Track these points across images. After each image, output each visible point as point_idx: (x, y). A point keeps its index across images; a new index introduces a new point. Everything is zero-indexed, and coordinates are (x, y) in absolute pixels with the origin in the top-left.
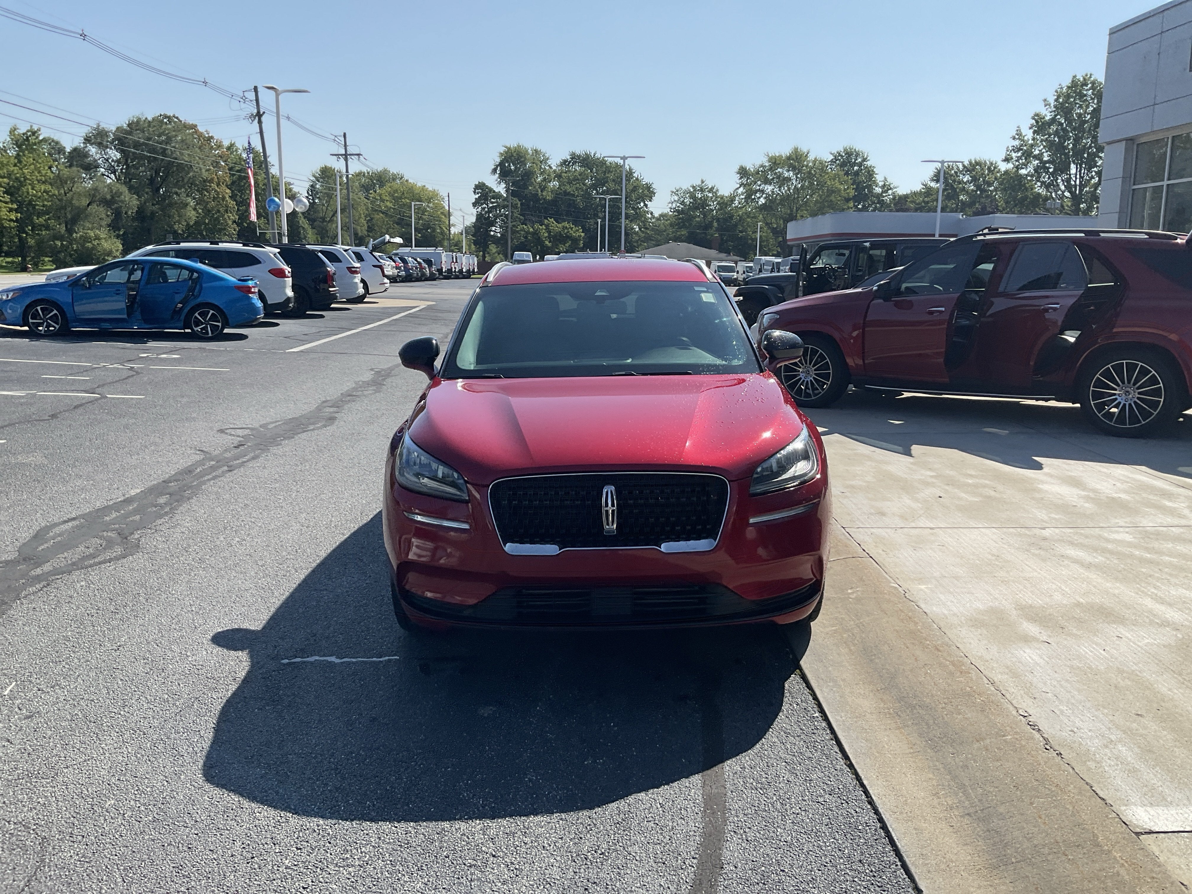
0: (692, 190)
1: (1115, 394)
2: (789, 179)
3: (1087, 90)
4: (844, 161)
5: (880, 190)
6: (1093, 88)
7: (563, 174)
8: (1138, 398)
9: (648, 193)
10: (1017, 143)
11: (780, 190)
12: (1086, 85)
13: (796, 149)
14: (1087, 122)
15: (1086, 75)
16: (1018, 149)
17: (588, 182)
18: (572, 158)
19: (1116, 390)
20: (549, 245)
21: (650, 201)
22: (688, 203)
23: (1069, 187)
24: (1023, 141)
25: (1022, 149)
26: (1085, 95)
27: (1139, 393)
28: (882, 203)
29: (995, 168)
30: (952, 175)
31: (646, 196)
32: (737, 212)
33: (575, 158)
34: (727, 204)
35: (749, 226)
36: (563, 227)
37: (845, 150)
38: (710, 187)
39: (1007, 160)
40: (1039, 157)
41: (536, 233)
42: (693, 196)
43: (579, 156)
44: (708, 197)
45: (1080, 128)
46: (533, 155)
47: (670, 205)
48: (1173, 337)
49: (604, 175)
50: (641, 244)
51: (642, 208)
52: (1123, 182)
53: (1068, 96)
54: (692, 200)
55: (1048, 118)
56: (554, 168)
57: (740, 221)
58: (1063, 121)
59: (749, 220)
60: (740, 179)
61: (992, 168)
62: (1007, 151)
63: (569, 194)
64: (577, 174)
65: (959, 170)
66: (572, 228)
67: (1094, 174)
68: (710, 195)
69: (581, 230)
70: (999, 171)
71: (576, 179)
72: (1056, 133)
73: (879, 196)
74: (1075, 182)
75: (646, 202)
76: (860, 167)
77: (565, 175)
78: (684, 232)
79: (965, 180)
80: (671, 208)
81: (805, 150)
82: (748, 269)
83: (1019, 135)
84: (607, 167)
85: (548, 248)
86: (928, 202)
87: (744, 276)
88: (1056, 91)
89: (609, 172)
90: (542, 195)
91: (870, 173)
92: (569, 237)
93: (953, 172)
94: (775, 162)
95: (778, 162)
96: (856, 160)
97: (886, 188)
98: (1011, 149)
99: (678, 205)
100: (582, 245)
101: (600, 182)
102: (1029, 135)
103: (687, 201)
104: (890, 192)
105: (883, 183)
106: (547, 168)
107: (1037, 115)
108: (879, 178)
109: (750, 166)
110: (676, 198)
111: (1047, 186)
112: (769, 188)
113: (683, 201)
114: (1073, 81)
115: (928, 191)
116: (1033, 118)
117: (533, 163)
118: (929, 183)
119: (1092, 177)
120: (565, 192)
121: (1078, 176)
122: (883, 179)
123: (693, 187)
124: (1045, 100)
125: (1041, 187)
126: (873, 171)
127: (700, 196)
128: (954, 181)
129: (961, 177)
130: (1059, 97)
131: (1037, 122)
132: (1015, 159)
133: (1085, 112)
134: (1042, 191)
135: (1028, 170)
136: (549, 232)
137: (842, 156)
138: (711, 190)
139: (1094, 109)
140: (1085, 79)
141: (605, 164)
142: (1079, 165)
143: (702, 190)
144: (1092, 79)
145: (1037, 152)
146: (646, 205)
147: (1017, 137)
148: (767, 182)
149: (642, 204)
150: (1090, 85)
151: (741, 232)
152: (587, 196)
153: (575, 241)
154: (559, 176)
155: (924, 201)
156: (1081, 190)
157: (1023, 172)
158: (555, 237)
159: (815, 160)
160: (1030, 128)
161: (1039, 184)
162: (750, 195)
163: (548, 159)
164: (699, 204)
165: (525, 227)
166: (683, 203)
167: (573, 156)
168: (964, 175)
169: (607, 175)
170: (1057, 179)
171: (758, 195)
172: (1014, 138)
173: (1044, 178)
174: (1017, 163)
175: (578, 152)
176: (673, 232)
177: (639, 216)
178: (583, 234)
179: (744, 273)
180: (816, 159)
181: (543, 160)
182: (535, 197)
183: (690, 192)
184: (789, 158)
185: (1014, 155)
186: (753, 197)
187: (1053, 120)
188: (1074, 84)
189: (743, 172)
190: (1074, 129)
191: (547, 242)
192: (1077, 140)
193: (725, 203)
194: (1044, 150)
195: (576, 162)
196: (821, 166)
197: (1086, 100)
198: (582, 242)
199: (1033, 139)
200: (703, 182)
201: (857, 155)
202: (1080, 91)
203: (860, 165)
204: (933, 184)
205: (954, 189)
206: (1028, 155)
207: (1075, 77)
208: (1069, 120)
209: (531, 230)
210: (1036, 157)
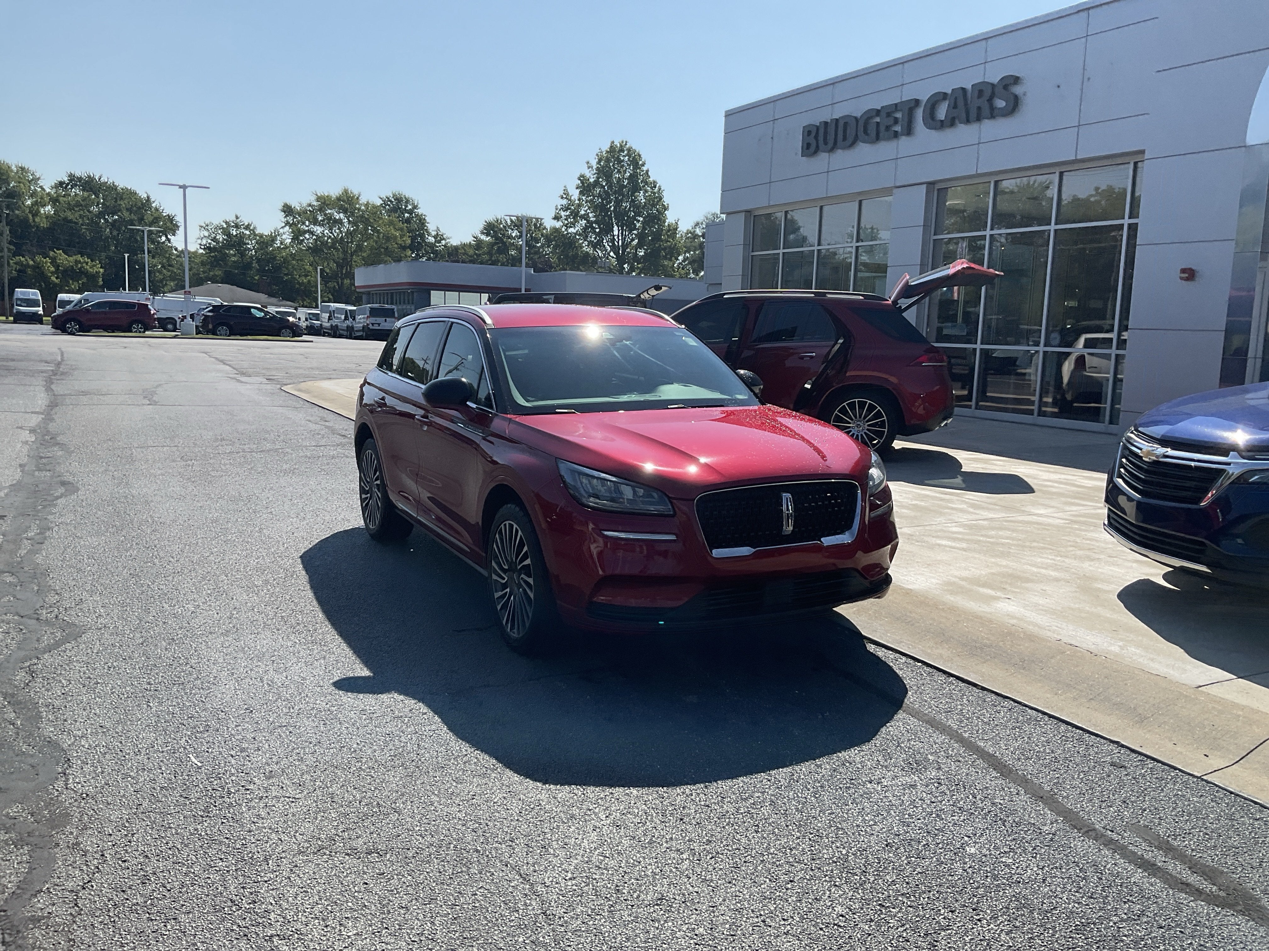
0: (225, 226)
1: (849, 427)
2: (340, 222)
3: (624, 156)
4: (394, 207)
5: (433, 239)
6: (629, 155)
7: (61, 199)
8: (868, 430)
9: (170, 226)
10: (565, 202)
11: (331, 233)
12: (623, 151)
13: (346, 191)
14: (626, 186)
15: (623, 142)
16: (566, 209)
17: (95, 209)
18: (71, 181)
19: (850, 423)
20: (57, 281)
21: (174, 235)
22: (221, 240)
23: (614, 248)
24: (570, 200)
25: (570, 209)
26: (623, 161)
27: (868, 425)
28: (435, 252)
29: (541, 224)
30: (501, 229)
31: (170, 229)
32: (280, 253)
33: (74, 180)
34: (267, 243)
35: (296, 269)
36: (76, 261)
37: (394, 195)
38: (246, 224)
39: (557, 218)
40: (585, 217)
41: (37, 267)
42: (226, 232)
43: (80, 179)
44: (246, 234)
45: (620, 192)
46: (18, 171)
47: (199, 241)
48: (893, 379)
49: (116, 201)
50: (166, 284)
51: (164, 243)
52: (744, 247)
53: (608, 160)
54: (225, 237)
55: (592, 180)
56: (48, 190)
57: (285, 263)
58: (604, 184)
59: (294, 262)
60: (285, 217)
61: (538, 225)
62: (556, 209)
63: (71, 221)
64: (79, 199)
65: (507, 224)
66: (87, 263)
67: (634, 236)
68: (247, 232)
69: (99, 266)
70: (545, 228)
71: (78, 204)
72: (600, 196)
73: (432, 246)
74: (618, 242)
75: (169, 236)
76: (411, 214)
77: (65, 199)
78: (218, 272)
79: (514, 235)
80: (201, 245)
81: (356, 192)
82: (311, 316)
83: (566, 195)
84: (118, 194)
85: (55, 285)
86: (479, 255)
87: (307, 323)
88: (597, 155)
89: (121, 199)
90: (34, 221)
91: (422, 222)
92: (83, 273)
93: (502, 226)
94: (324, 202)
95: (328, 202)
96: (406, 206)
97: (439, 237)
98: (559, 207)
99: (209, 241)
100: (101, 283)
101: (109, 210)
102: (575, 194)
103: (220, 237)
104: (443, 242)
105: (435, 233)
106: (39, 189)
107: (582, 176)
108: (431, 227)
109: (296, 205)
110: (206, 234)
111: (594, 246)
112: (318, 230)
113: (215, 238)
114: (611, 147)
115: (479, 244)
116: (579, 179)
117: (19, 182)
118: (480, 235)
119: (633, 240)
120: (65, 219)
121: (620, 238)
122: (435, 228)
123: (226, 223)
124: (588, 163)
125: (588, 246)
126: (424, 219)
127: (235, 233)
128: (503, 235)
129: (510, 231)
130: (600, 161)
131: (582, 182)
132: (564, 217)
133: (623, 178)
134: (590, 250)
135: (577, 229)
136: (57, 267)
137: (391, 201)
138: (247, 227)
139: (631, 174)
140: (621, 146)
141: (116, 189)
142: (621, 226)
143: (237, 226)
144: (627, 146)
145: (582, 212)
146: (169, 240)
147: (565, 196)
148: (315, 222)
149: (164, 238)
150: (626, 152)
151: (286, 275)
152: (94, 224)
153: (92, 278)
154: (54, 201)
155: (476, 254)
156: (624, 251)
157: (571, 230)
158: (65, 271)
159: (367, 205)
160: (577, 188)
161: (586, 243)
162: (297, 235)
163: (39, 179)
164: (235, 242)
165: (22, 259)
166: (214, 239)
167: (72, 177)
168: (512, 230)
169: (119, 202)
170: (603, 239)
171: (307, 236)
172: (562, 198)
173: (591, 237)
174: (566, 222)
175: (78, 174)
176: (204, 272)
177: (161, 251)
178: (102, 270)
179: (306, 320)
180: (368, 202)
181: (32, 180)
182: (24, 223)
183: (223, 228)
184: (339, 199)
185: (563, 214)
186: (301, 238)
187: (597, 183)
188: (612, 149)
189: (288, 210)
190: (615, 193)
191: (53, 278)
192: (618, 203)
193: (265, 242)
194: (588, 211)
195: (76, 185)
196: (374, 211)
197: (623, 166)
198: (101, 279)
199: (579, 200)
200: (237, 218)
201: (407, 201)
202: (618, 156)
203: (411, 212)
204: (483, 237)
205: (504, 243)
206: (575, 215)
207: (613, 142)
208: (609, 182)
209: (31, 263)
210: (582, 217)
